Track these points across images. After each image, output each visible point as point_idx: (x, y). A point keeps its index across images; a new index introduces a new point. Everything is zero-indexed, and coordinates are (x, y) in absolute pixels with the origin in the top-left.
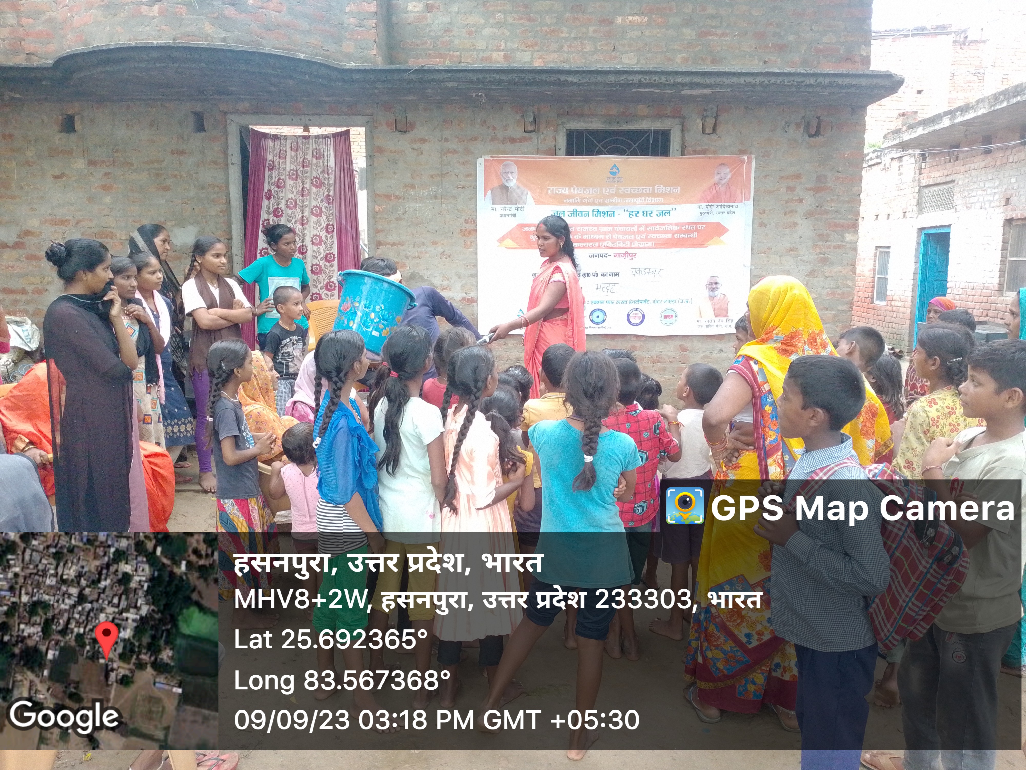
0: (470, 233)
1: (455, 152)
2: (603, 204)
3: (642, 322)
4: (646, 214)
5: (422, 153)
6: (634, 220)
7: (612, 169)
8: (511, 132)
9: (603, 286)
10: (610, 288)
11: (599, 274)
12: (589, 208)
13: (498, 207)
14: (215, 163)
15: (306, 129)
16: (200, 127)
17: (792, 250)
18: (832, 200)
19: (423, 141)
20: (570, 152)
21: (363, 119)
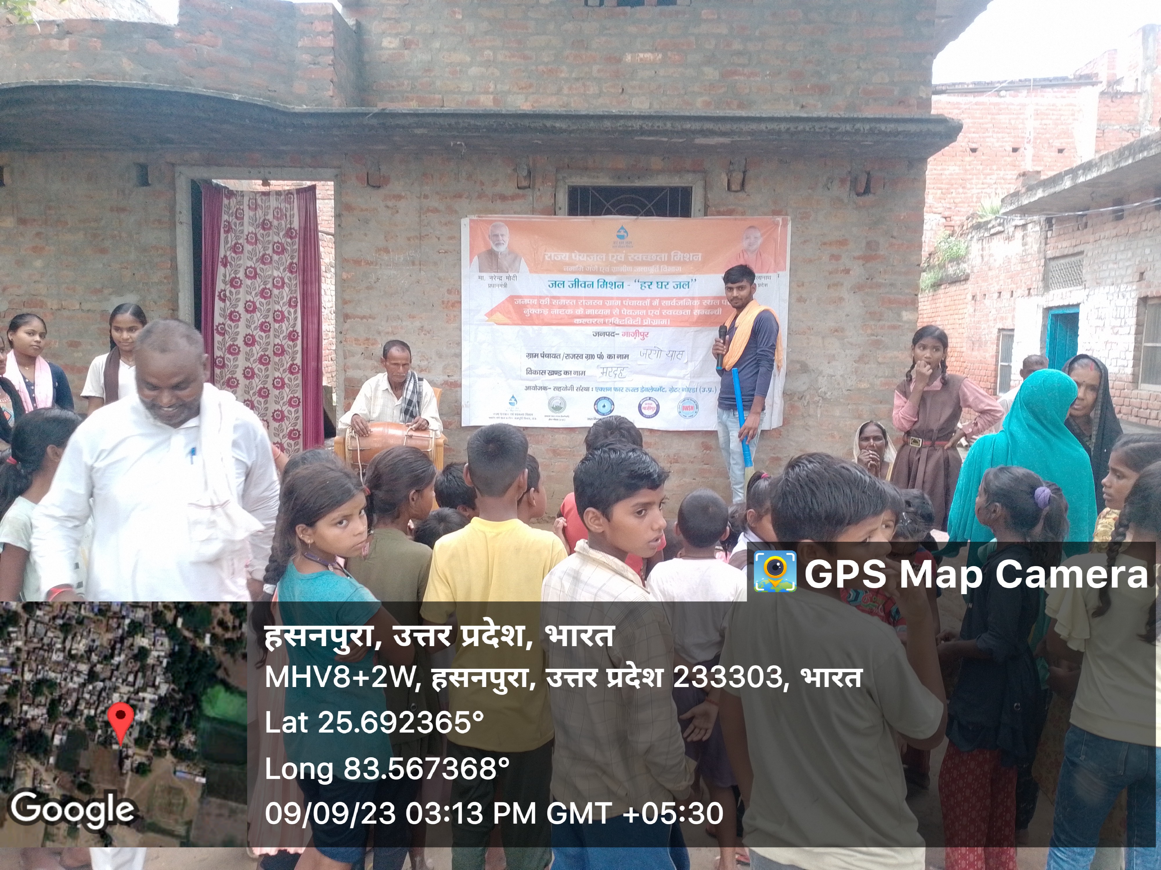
0: (453, 305)
1: (436, 210)
2: (610, 273)
3: (656, 413)
4: (661, 285)
5: (397, 212)
6: (647, 293)
7: (618, 231)
8: (499, 188)
9: (610, 370)
10: (618, 373)
11: (605, 356)
12: (594, 278)
13: (486, 275)
14: (159, 221)
15: (266, 183)
16: (145, 182)
17: (836, 331)
18: (885, 272)
19: (399, 197)
20: (573, 211)
21: (331, 172)
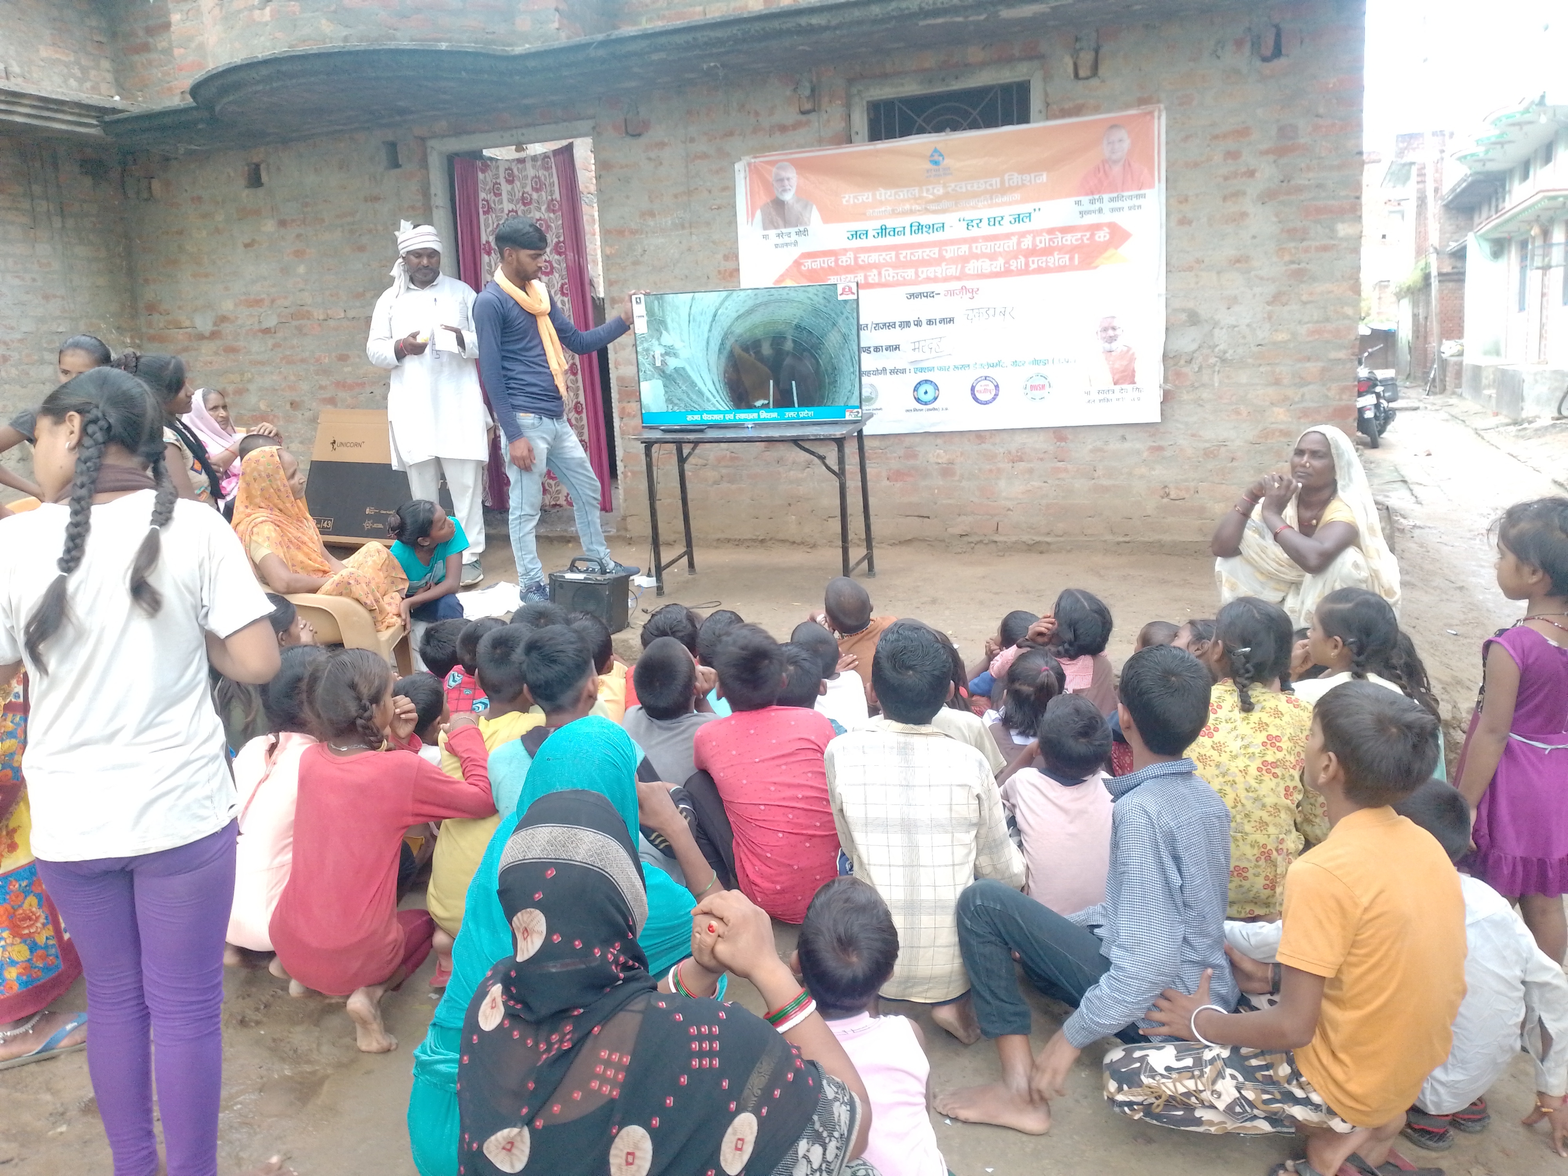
0: (730, 275)
1: (705, 156)
8: (778, 117)
13: (772, 233)
14: (413, 208)
15: (519, 149)
16: (395, 164)
17: (1238, 261)
18: (1309, 168)
19: (662, 145)
20: (875, 135)
21: (587, 125)
